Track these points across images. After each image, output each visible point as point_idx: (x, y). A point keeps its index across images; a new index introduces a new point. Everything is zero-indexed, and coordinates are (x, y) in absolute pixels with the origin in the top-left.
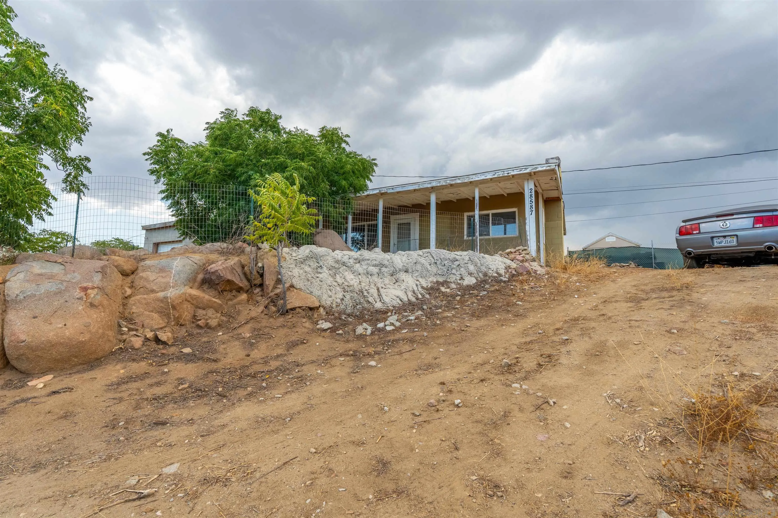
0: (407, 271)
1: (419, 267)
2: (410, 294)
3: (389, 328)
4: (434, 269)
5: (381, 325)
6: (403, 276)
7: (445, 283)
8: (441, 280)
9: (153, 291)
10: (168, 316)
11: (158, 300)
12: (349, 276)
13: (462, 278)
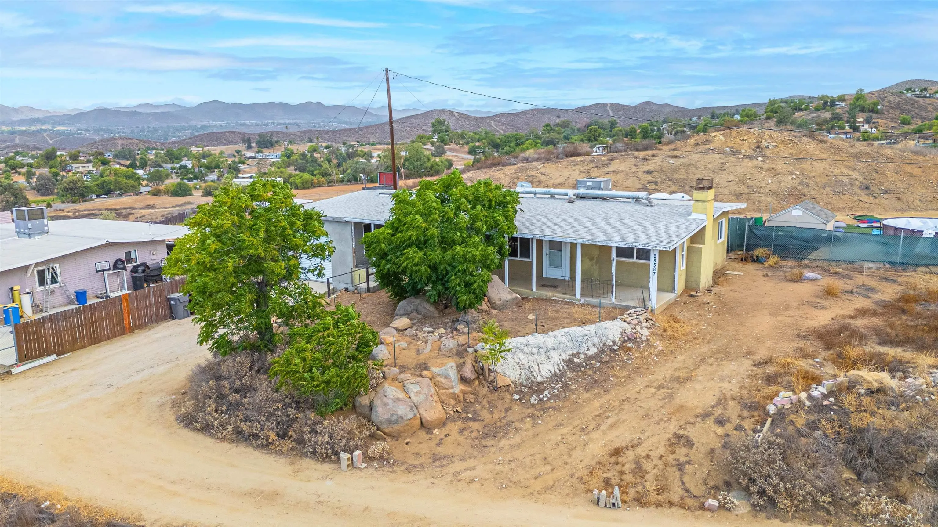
0: (554, 349)
1: (561, 345)
2: (556, 366)
3: (545, 399)
4: (570, 345)
5: (541, 396)
6: (552, 353)
7: (577, 355)
8: (575, 352)
9: (446, 389)
10: (456, 400)
11: (451, 393)
12: (522, 356)
13: (588, 349)
